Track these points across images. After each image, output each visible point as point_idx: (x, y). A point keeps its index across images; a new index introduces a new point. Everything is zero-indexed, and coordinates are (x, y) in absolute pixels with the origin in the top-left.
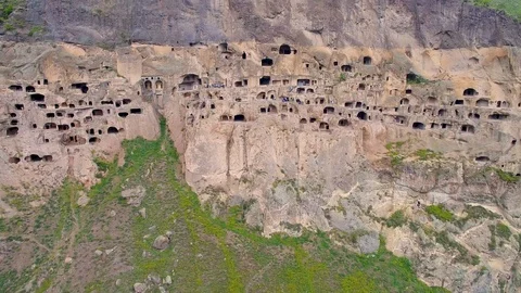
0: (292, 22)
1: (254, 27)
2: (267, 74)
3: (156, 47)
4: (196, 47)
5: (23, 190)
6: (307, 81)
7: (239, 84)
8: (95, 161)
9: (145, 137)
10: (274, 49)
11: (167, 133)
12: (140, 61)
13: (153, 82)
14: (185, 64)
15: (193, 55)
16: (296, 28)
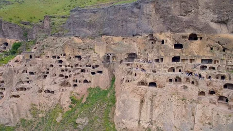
0: (200, 17)
1: (170, 23)
2: (178, 55)
3: (114, 38)
4: (136, 37)
5: (39, 107)
6: (210, 61)
7: (157, 60)
8: (71, 98)
9: (101, 87)
10: (184, 37)
11: (113, 86)
12: (105, 45)
13: (111, 56)
14: (129, 47)
15: (134, 42)
16: (203, 21)
